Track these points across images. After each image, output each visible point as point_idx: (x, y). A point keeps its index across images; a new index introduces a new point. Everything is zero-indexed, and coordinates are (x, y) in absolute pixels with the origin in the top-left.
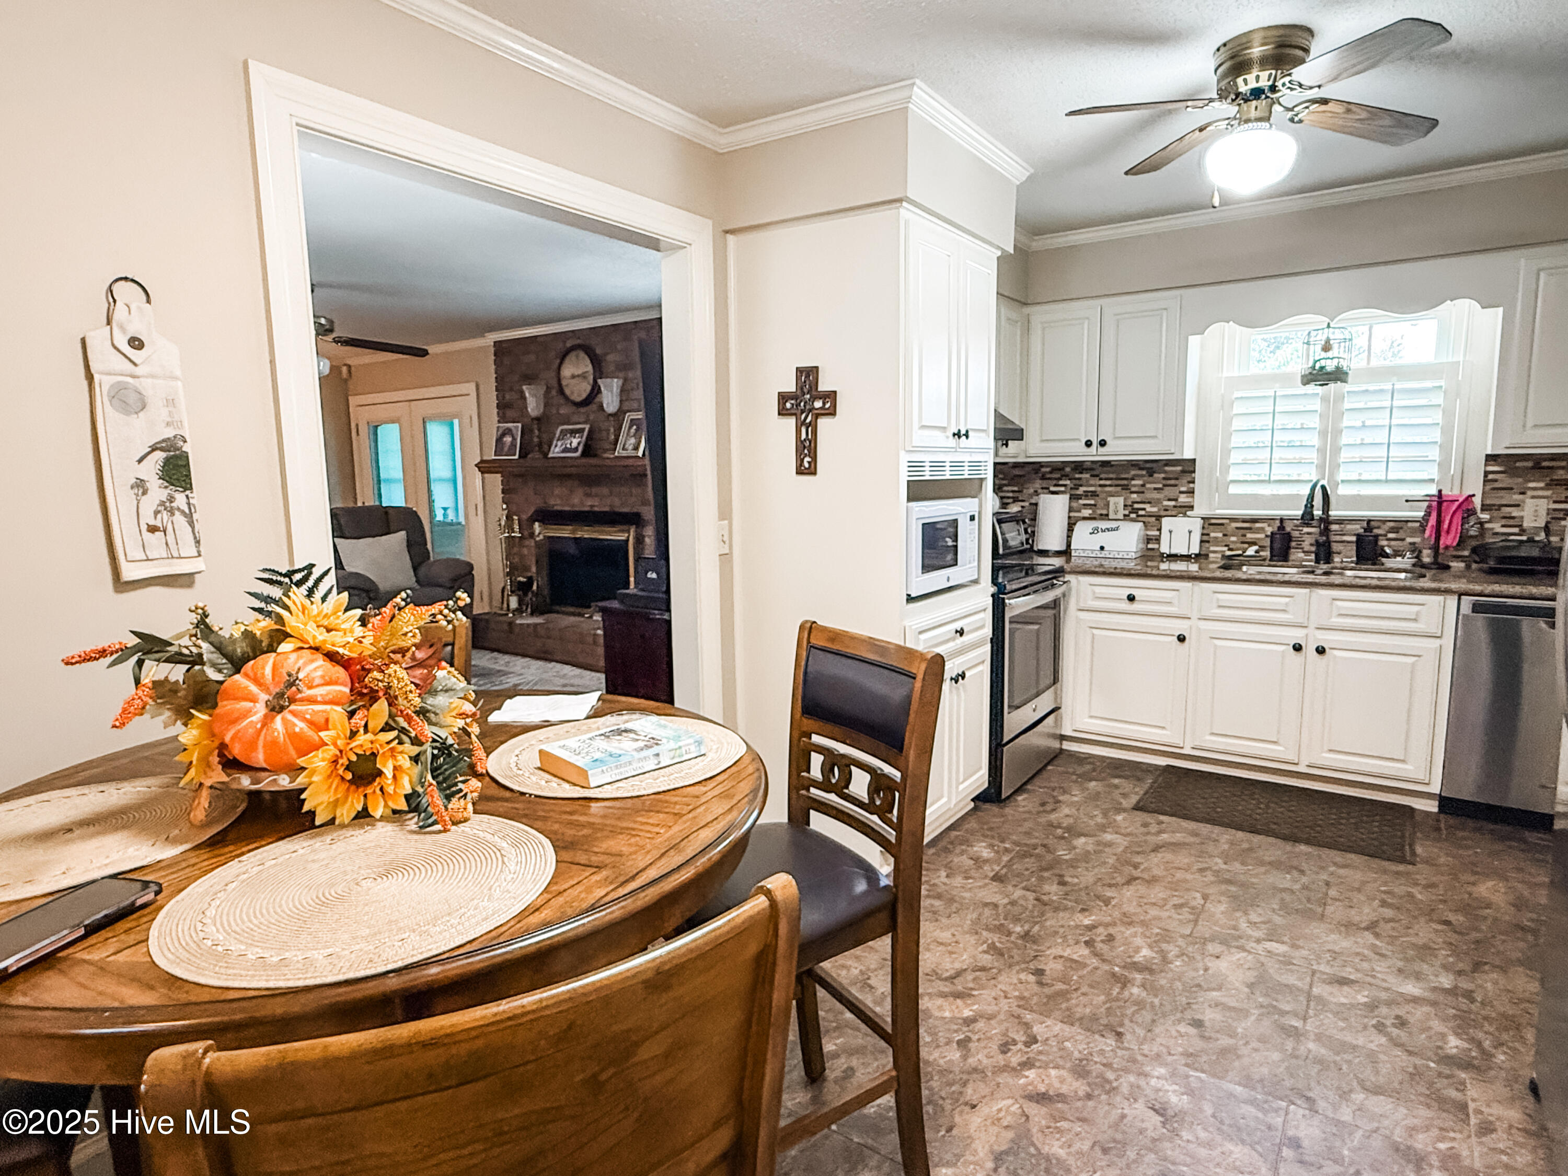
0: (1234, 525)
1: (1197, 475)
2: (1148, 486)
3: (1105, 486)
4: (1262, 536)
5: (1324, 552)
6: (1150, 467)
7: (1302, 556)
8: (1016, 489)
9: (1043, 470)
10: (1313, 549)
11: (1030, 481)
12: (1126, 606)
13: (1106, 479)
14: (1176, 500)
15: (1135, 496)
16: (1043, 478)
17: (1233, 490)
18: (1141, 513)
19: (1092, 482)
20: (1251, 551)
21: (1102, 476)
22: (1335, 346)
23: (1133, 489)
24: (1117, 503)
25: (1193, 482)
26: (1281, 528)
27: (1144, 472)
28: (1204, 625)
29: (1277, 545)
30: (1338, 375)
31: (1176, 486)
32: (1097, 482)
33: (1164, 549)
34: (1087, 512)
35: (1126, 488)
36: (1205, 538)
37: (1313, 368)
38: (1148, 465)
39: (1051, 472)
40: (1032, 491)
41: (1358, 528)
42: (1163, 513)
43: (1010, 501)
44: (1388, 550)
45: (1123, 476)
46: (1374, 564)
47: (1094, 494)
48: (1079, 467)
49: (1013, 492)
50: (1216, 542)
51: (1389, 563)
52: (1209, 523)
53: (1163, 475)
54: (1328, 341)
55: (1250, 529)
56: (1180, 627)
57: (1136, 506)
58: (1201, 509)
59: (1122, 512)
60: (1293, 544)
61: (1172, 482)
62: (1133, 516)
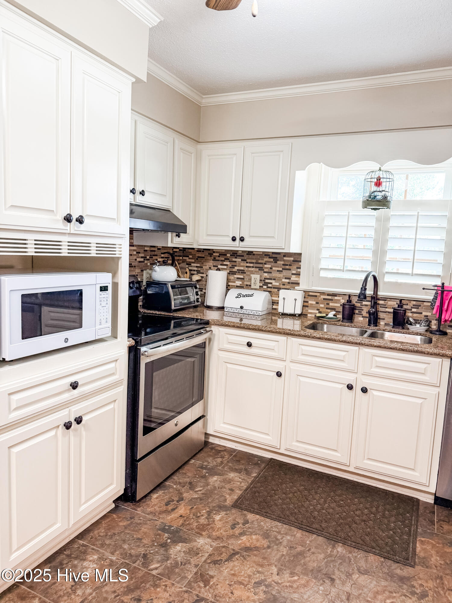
0: (323, 297)
1: (302, 264)
2: (274, 269)
3: (250, 267)
4: (339, 305)
5: (374, 319)
6: (275, 257)
7: (360, 319)
8: (198, 265)
9: (214, 254)
10: (368, 315)
11: (207, 260)
12: (246, 349)
13: (250, 263)
14: (290, 279)
15: (266, 274)
16: (214, 259)
17: (323, 274)
18: (270, 285)
19: (242, 264)
20: (331, 314)
21: (248, 261)
22: (384, 184)
23: (265, 270)
24: (256, 278)
25: (300, 268)
26: (349, 301)
27: (272, 260)
28: (294, 366)
29: (346, 312)
30: (384, 202)
31: (290, 270)
32: (244, 264)
33: (280, 310)
34: (238, 283)
35: (261, 269)
36: (306, 304)
37: (370, 196)
38: (274, 256)
39: (219, 256)
40: (207, 267)
41: (394, 304)
42: (282, 286)
43: (195, 272)
44: (411, 320)
45: (260, 261)
46: (403, 328)
47: (243, 272)
48: (235, 254)
49: (197, 267)
50: (312, 307)
51: (412, 328)
52: (307, 294)
53: (282, 263)
54: (379, 179)
55: (332, 300)
56: (279, 366)
57: (267, 281)
58: (303, 286)
59: (258, 284)
60: (357, 311)
61: (287, 267)
62: (265, 287)
